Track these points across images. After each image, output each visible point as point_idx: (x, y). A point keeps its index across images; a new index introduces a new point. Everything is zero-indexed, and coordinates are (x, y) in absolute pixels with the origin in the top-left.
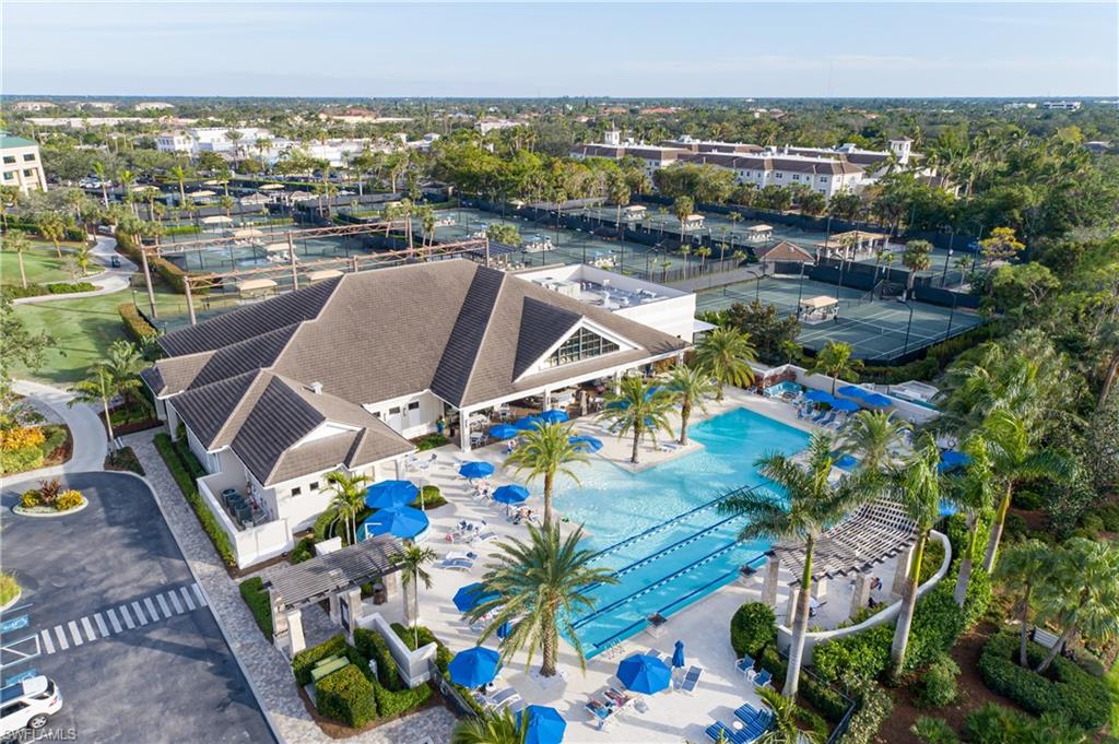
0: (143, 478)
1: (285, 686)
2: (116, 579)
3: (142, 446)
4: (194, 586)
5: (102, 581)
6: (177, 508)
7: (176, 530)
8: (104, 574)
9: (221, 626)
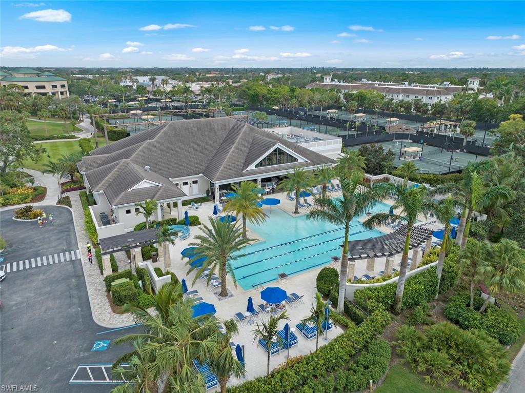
0: (70, 209)
1: (102, 292)
2: (45, 246)
3: (74, 196)
4: (78, 251)
5: (39, 246)
6: (80, 221)
7: (77, 229)
8: (41, 244)
9: (83, 267)
